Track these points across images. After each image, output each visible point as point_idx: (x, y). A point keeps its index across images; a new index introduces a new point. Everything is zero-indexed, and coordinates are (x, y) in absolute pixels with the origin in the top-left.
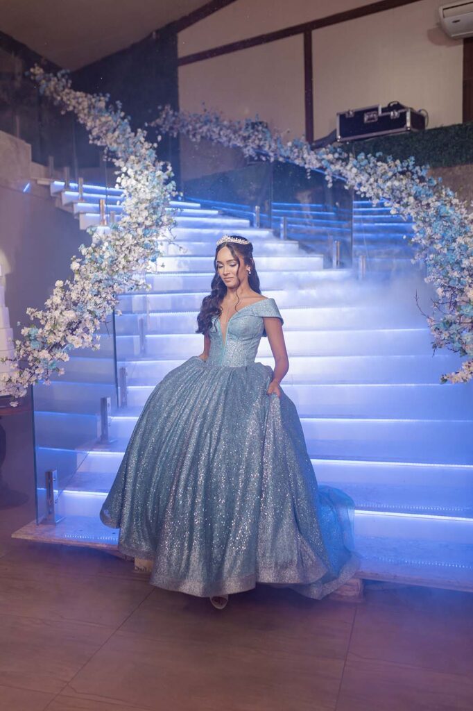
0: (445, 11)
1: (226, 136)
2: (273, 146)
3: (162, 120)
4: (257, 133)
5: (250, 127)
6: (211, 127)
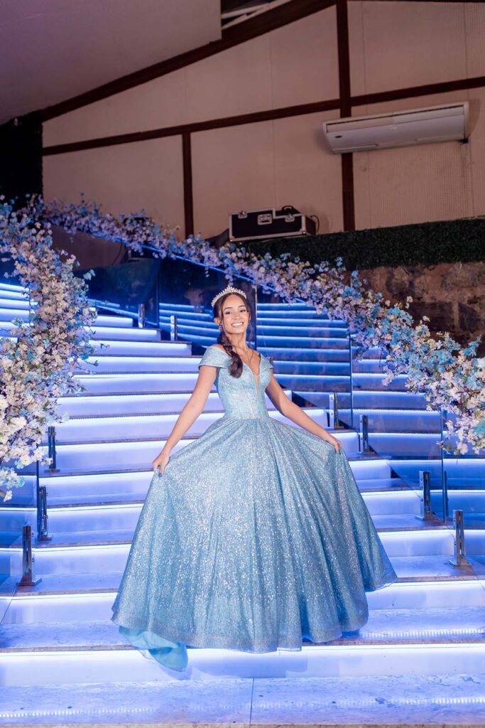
0: (329, 127)
1: (108, 229)
2: (165, 241)
3: (29, 209)
4: (144, 228)
5: (135, 222)
6: (90, 219)
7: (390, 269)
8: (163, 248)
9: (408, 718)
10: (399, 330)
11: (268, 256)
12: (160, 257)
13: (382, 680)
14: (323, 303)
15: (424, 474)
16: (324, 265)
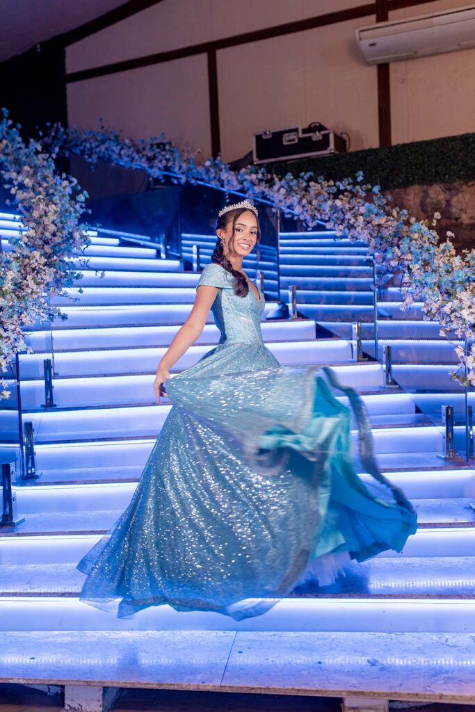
0: (362, 33)
1: (128, 156)
2: (184, 165)
3: (51, 138)
4: (164, 153)
5: (155, 147)
6: (109, 146)
7: (425, 187)
8: (183, 173)
9: (401, 685)
10: (419, 248)
11: (289, 176)
12: (179, 183)
13: (379, 637)
14: (345, 225)
15: (447, 409)
16: (347, 183)
